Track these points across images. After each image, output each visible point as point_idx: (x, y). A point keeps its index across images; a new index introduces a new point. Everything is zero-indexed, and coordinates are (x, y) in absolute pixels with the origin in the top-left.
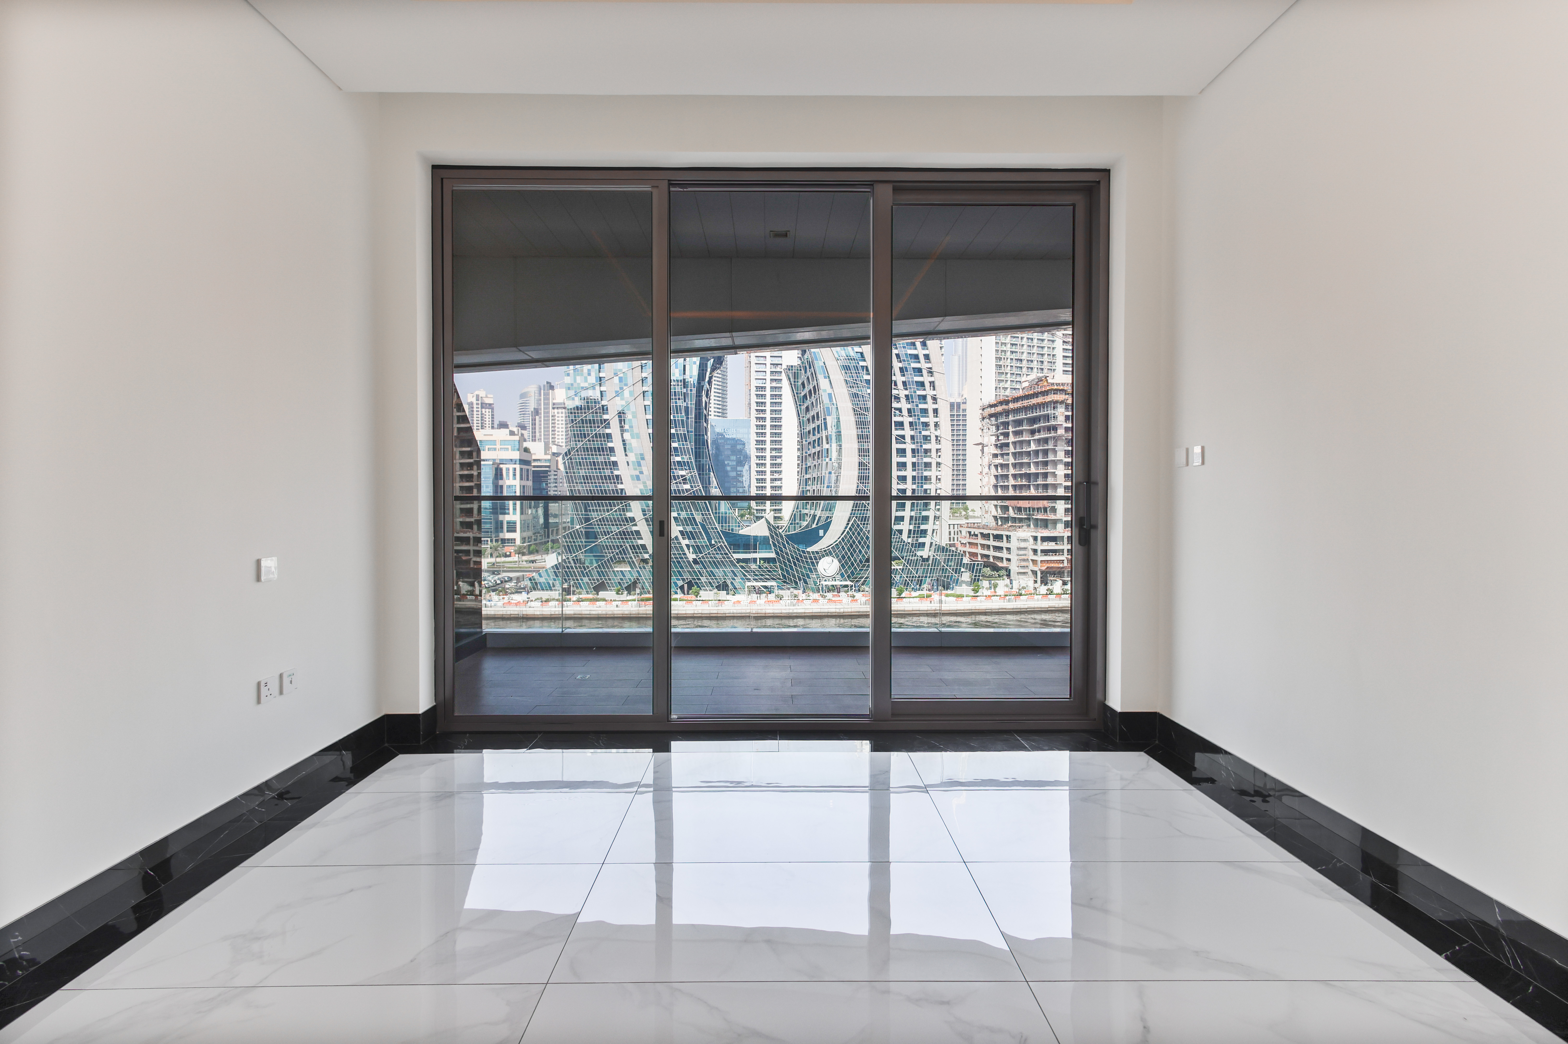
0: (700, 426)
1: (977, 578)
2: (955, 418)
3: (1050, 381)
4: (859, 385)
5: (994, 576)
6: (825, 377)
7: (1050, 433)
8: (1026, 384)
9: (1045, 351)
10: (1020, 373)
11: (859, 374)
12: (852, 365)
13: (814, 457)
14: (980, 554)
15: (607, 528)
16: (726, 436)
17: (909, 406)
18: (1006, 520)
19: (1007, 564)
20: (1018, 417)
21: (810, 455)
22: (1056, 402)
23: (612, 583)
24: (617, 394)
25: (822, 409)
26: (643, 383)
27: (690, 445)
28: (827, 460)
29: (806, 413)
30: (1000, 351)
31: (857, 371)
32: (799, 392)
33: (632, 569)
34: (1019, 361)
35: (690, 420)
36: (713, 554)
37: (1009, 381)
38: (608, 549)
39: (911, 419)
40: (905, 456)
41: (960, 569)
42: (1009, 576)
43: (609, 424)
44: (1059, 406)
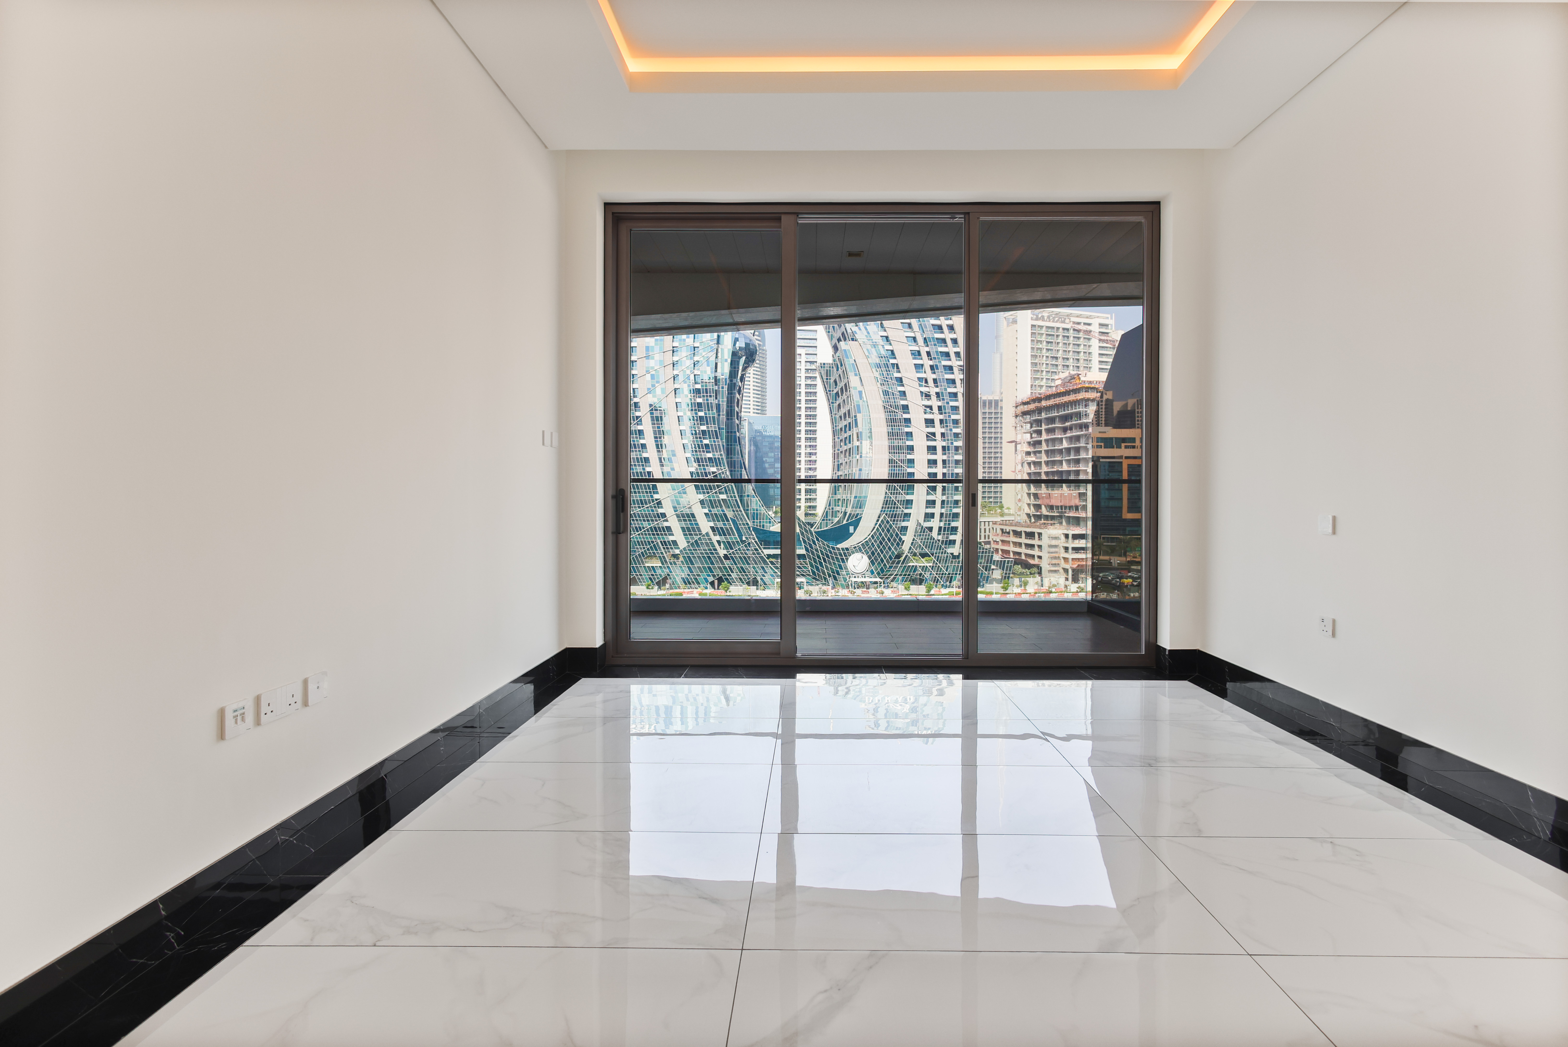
0: (732, 423)
1: (1007, 575)
2: (987, 416)
3: (1083, 379)
4: (889, 383)
5: (1025, 574)
6: (856, 375)
7: (1082, 431)
8: (1059, 382)
9: (1081, 349)
10: (1056, 370)
11: (889, 372)
12: (882, 363)
13: (845, 454)
14: (1013, 552)
15: (638, 524)
16: (764, 433)
17: (940, 404)
18: (1038, 517)
19: (1039, 562)
20: (1050, 415)
21: (841, 452)
22: (1088, 400)
23: (643, 579)
24: (649, 391)
25: (852, 406)
26: (674, 380)
27: (721, 442)
28: (858, 457)
29: (838, 410)
30: (1035, 349)
31: (887, 369)
32: (831, 389)
33: (662, 564)
34: (1054, 359)
35: (721, 417)
36: (744, 550)
37: (1045, 379)
38: (639, 545)
39: (941, 417)
40: (936, 454)
41: (990, 566)
42: (1040, 573)
43: (641, 421)
44: (1090, 403)
